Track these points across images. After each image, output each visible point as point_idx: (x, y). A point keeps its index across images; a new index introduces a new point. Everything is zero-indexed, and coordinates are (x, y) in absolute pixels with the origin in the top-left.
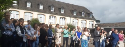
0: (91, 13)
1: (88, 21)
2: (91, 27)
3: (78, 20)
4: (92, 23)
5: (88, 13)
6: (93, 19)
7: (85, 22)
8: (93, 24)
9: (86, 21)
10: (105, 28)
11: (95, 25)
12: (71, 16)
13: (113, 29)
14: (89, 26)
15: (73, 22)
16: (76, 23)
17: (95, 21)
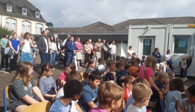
0: (38, 10)
1: (34, 23)
2: (39, 33)
3: (16, 20)
4: (41, 26)
5: (33, 10)
6: (41, 20)
7: (28, 24)
8: (41, 28)
9: (30, 23)
10: (60, 34)
11: (44, 29)
12: (3, 12)
14: (36, 31)
15: (7, 24)
16: (13, 25)
17: (44, 24)
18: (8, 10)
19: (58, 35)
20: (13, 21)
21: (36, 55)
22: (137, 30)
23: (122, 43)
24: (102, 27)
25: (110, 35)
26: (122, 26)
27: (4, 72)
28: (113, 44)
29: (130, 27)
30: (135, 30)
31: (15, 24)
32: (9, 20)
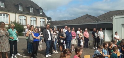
0: (41, 8)
1: (38, 18)
2: (42, 25)
3: (26, 17)
4: (44, 20)
5: (37, 8)
6: (44, 16)
7: (34, 19)
8: (44, 22)
9: (36, 18)
10: (58, 25)
11: (46, 22)
12: (16, 11)
13: (67, 27)
15: (20, 20)
16: (24, 21)
17: (46, 19)
18: (19, 10)
19: (57, 26)
20: (24, 18)
21: (43, 42)
22: (120, 19)
23: (106, 29)
24: (90, 19)
25: (96, 24)
26: (104, 17)
27: (24, 56)
28: (101, 31)
29: (115, 17)
30: (119, 19)
31: (25, 20)
32: (21, 17)
